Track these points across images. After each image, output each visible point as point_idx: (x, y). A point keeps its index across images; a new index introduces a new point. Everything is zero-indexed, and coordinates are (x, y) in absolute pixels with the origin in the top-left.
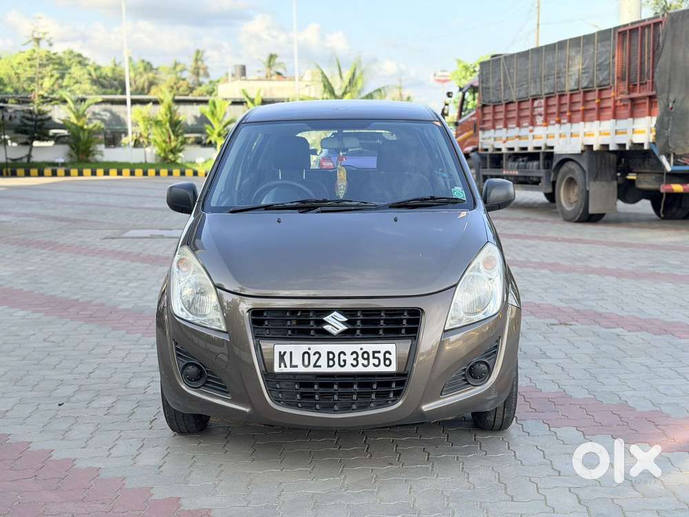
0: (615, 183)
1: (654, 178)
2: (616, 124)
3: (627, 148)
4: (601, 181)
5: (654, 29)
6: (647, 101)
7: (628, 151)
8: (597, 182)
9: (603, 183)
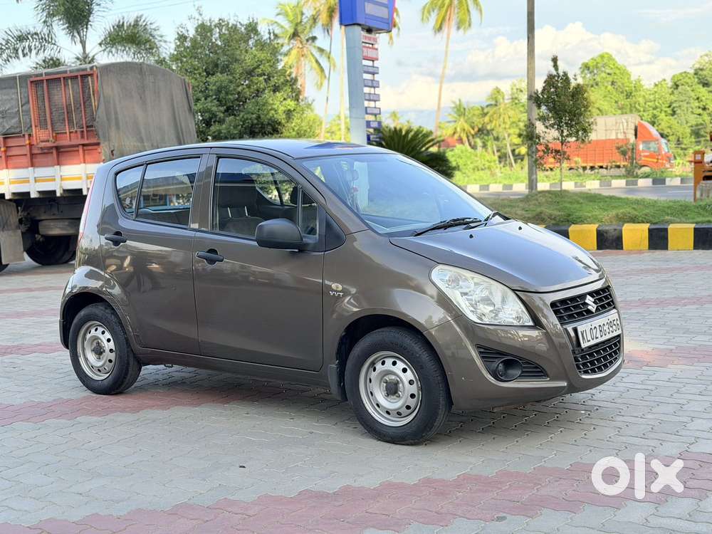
0: (19, 232)
1: (66, 223)
2: (34, 172)
3: (58, 195)
4: (9, 230)
5: (82, 82)
6: (54, 152)
7: (59, 197)
8: (5, 232)
9: (10, 232)
